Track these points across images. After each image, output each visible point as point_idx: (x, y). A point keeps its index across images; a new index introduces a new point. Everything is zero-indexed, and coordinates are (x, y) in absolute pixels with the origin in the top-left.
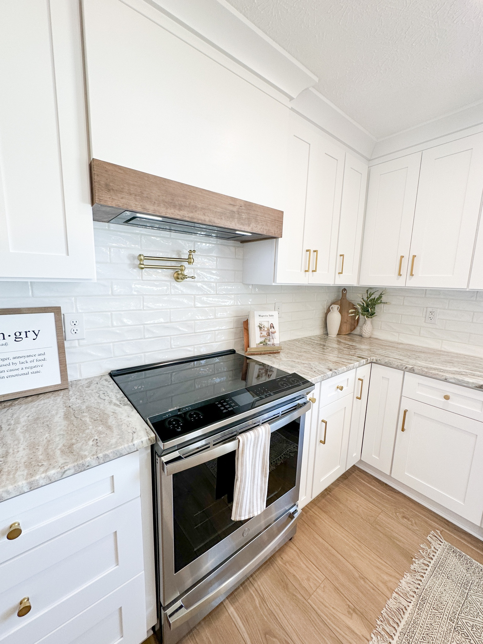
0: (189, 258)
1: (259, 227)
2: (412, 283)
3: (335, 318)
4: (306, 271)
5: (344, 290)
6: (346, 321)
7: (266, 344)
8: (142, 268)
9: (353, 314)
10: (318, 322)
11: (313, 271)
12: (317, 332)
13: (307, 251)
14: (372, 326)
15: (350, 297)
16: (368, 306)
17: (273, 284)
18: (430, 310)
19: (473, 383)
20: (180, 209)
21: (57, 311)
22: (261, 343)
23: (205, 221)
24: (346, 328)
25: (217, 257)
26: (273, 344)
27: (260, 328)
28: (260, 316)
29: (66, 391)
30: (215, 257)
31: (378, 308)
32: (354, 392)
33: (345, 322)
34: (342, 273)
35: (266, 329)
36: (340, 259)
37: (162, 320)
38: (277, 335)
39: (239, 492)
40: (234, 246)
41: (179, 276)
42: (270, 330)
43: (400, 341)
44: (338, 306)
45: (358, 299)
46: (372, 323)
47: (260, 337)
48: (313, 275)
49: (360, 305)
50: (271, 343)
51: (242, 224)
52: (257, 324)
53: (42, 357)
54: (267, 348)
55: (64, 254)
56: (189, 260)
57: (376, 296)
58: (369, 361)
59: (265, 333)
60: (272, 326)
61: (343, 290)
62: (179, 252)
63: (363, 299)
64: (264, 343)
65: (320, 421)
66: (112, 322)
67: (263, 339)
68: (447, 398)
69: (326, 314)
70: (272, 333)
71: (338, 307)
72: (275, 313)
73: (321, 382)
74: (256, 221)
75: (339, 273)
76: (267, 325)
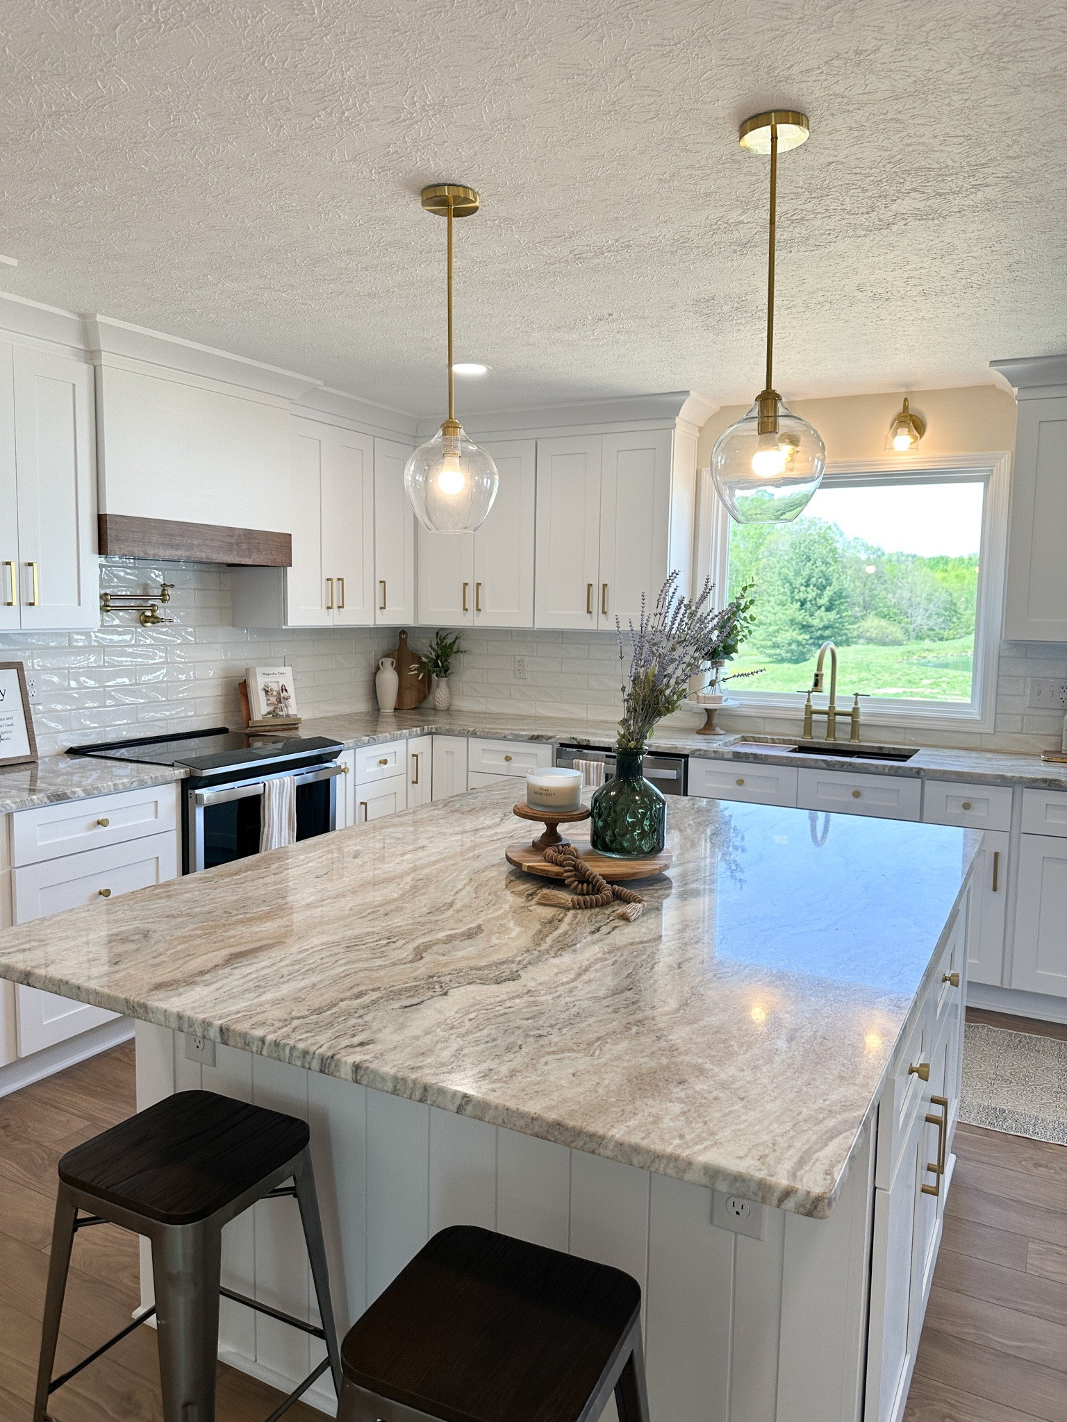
0: (163, 595)
1: (262, 557)
2: (481, 621)
3: (389, 679)
4: (328, 608)
5: (402, 634)
6: (409, 686)
7: (277, 715)
8: (108, 611)
9: (416, 672)
10: (361, 690)
11: (339, 607)
12: (361, 706)
13: (328, 580)
14: (450, 691)
15: (412, 644)
16: (438, 657)
17: (284, 627)
18: (518, 658)
19: (526, 735)
20: (177, 549)
21: (18, 667)
22: (269, 713)
23: (202, 558)
24: (410, 698)
25: (195, 589)
26: (288, 716)
27: (267, 692)
28: (264, 674)
29: (32, 766)
30: (191, 589)
31: (454, 661)
32: (407, 773)
33: (409, 688)
34: (384, 608)
35: (275, 693)
36: (379, 587)
37: (127, 681)
38: (292, 701)
39: (267, 838)
40: (218, 572)
41: (148, 619)
42: (282, 695)
43: (488, 711)
44: (391, 659)
45: (425, 648)
46: (449, 686)
47: (267, 704)
48: (339, 612)
49: (427, 657)
50: (284, 713)
51: (242, 556)
52: (261, 686)
53: (9, 722)
54: (278, 721)
55: (77, 604)
56: (163, 597)
57: (449, 641)
58: (426, 731)
59: (273, 700)
60: (284, 689)
61: (400, 633)
62: (145, 586)
63: (431, 646)
64: (273, 713)
65: (358, 804)
66: (69, 683)
67: (271, 708)
68: (508, 759)
69: (375, 674)
70: (284, 698)
71: (393, 662)
72: (288, 670)
73: (355, 749)
74: (258, 550)
75: (381, 608)
76: (276, 688)
